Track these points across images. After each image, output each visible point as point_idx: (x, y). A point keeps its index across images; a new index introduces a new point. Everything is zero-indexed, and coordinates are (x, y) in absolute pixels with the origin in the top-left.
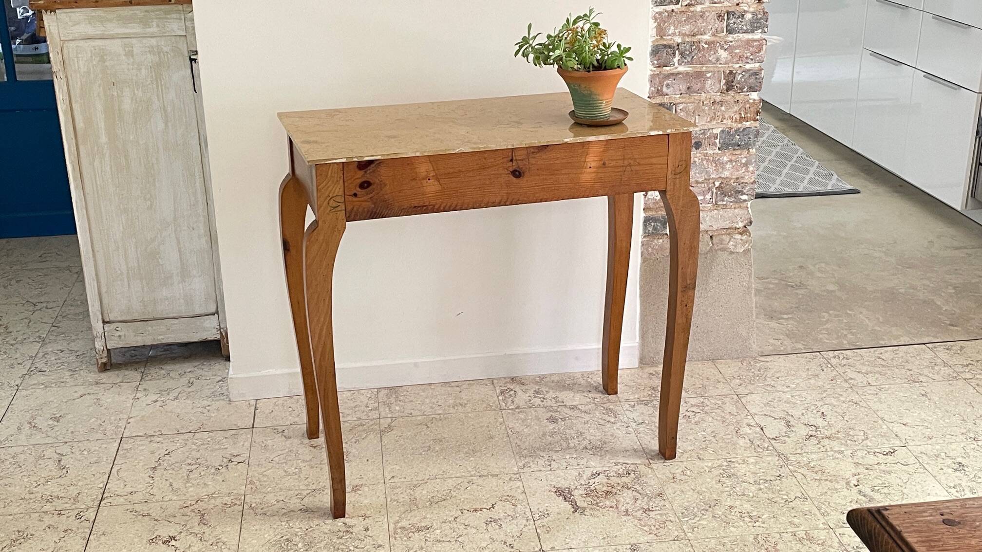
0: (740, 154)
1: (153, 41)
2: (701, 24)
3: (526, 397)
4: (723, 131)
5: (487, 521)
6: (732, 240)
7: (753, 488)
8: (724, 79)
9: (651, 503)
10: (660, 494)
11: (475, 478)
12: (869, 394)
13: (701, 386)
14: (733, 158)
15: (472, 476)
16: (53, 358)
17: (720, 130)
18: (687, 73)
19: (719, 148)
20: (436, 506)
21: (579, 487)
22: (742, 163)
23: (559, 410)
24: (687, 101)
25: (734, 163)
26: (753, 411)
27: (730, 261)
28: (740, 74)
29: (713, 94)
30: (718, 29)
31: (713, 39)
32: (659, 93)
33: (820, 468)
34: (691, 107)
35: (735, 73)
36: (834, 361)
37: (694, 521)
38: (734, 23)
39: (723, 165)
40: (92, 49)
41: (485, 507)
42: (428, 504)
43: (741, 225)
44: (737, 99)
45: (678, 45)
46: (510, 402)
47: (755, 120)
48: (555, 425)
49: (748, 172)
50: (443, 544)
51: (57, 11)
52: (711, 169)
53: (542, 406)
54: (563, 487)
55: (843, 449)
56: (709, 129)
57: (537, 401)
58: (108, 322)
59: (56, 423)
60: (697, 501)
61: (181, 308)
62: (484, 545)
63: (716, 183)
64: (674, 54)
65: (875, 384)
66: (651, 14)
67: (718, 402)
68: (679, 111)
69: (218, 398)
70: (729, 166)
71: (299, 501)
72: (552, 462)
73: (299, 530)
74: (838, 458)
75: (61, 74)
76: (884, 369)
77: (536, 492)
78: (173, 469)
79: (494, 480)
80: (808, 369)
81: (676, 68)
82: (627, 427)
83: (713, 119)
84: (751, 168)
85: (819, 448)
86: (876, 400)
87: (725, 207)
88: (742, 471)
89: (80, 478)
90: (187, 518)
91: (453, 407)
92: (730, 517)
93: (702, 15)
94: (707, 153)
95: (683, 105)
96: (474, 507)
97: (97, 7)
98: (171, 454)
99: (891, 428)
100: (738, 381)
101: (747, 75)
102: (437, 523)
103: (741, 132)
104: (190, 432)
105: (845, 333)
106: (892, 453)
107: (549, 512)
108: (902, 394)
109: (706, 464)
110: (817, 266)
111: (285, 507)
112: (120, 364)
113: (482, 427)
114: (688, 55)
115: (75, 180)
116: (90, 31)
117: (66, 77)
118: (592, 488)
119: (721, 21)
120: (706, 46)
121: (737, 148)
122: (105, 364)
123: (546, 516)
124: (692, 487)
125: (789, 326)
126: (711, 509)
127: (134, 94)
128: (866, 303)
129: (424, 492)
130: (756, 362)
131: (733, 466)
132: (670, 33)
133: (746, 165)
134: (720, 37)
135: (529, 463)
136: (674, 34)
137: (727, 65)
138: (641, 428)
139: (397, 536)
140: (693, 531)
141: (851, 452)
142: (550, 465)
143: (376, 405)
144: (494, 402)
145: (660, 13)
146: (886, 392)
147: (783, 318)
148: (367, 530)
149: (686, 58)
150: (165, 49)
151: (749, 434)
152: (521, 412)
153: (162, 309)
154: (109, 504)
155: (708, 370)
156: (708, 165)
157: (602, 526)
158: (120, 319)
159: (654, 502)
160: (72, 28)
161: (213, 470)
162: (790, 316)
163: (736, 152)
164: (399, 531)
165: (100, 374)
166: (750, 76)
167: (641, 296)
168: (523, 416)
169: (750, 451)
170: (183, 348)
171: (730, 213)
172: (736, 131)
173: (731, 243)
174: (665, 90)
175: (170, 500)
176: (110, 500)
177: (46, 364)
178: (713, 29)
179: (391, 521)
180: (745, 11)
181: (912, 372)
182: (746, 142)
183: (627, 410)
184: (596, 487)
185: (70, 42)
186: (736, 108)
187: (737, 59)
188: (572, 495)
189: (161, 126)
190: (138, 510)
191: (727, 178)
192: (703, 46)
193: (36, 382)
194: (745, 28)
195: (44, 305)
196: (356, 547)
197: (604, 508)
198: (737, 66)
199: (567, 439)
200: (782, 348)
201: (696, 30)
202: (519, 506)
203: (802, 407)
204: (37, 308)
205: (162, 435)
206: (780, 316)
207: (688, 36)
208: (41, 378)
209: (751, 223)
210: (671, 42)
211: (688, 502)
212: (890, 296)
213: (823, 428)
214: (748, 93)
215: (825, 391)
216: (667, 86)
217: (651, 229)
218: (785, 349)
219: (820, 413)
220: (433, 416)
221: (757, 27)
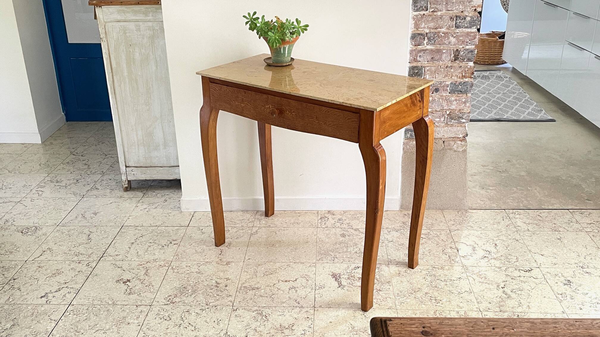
0: (461, 97)
1: (150, 24)
2: (440, 23)
3: (333, 222)
4: (452, 83)
5: (290, 288)
6: (456, 144)
7: (443, 283)
8: (453, 54)
9: (382, 287)
10: (389, 282)
11: (292, 263)
12: (526, 236)
13: (431, 223)
14: (458, 98)
15: (290, 262)
16: (105, 183)
17: (450, 82)
18: (432, 50)
19: (449, 93)
20: (267, 277)
21: (345, 274)
22: (462, 102)
23: (348, 230)
24: (432, 65)
25: (458, 101)
26: (456, 240)
27: (454, 156)
28: (462, 51)
29: (446, 62)
30: (450, 26)
31: (447, 31)
32: (415, 60)
33: (485, 276)
34: (433, 69)
35: (460, 51)
36: (511, 216)
37: (403, 299)
38: (460, 22)
39: (451, 102)
40: (120, 27)
41: (292, 280)
42: (262, 275)
43: (461, 136)
44: (461, 65)
45: (427, 34)
46: (324, 224)
47: (471, 78)
48: (344, 238)
49: (466, 106)
50: (263, 298)
51: (102, 7)
52: (445, 104)
53: (340, 227)
54: (337, 273)
55: (501, 266)
56: (444, 82)
57: (338, 224)
58: (128, 167)
59: (94, 216)
60: (408, 288)
61: (164, 162)
62: (284, 301)
63: (447, 112)
64: (424, 39)
65: (532, 230)
66: (411, 16)
67: (437, 233)
68: (426, 71)
69: (176, 209)
70: (455, 103)
71: (197, 267)
72: (336, 259)
73: (192, 283)
74: (497, 271)
75: (104, 39)
76: (539, 222)
77: (321, 274)
78: (141, 245)
79: (301, 265)
80: (495, 219)
81: (426, 47)
82: (383, 243)
83: (446, 76)
84: (468, 105)
85: (488, 264)
86: (529, 239)
87: (452, 126)
88: (439, 273)
89: (95, 245)
90: (139, 271)
91: (293, 224)
92: (424, 299)
93: (441, 17)
94: (442, 95)
95: (429, 67)
96: (286, 279)
97: (121, 5)
98: (143, 237)
99: (533, 256)
100: (453, 222)
101: (467, 52)
102: (263, 286)
103: (462, 84)
104: (156, 226)
105: (523, 199)
106: (530, 271)
107: (325, 286)
108: (546, 237)
109: (420, 268)
110: (518, 161)
111: (189, 270)
112: (135, 188)
113: (304, 236)
114: (432, 39)
115: (112, 94)
116: (119, 17)
117: (107, 41)
118: (353, 275)
119: (452, 21)
120: (443, 35)
121: (460, 93)
122: (127, 188)
123: (322, 288)
124: (408, 280)
125: (492, 194)
126: (414, 293)
127: (141, 50)
128: (540, 184)
129: (263, 269)
130: (467, 213)
131: (434, 270)
132: (422, 27)
133: (465, 103)
134: (451, 30)
135: (323, 258)
136: (424, 28)
137: (455, 46)
138: (390, 244)
139: (241, 291)
140: (401, 304)
141: (506, 268)
142: (333, 260)
143: (254, 219)
144: (315, 223)
145: (416, 16)
146: (537, 235)
147: (489, 189)
148: (226, 286)
149: (431, 41)
150: (156, 28)
151: (450, 252)
152: (328, 230)
153: (155, 162)
154: (104, 260)
155: (438, 215)
156: (443, 102)
157: (351, 297)
158: (133, 165)
159: (384, 286)
160: (110, 16)
161: (161, 247)
162: (494, 188)
163: (459, 95)
164: (243, 288)
165: (125, 192)
166: (468, 53)
167: (402, 172)
168: (328, 232)
169: (447, 262)
170: (168, 182)
171: (455, 129)
172: (459, 83)
173: (455, 146)
174: (418, 58)
175: (135, 261)
176: (106, 258)
177: (101, 185)
178: (447, 25)
179: (240, 283)
180: (466, 16)
181: (555, 225)
182: (465, 90)
183: (385, 234)
184: (355, 275)
185: (109, 23)
186: (460, 71)
187: (461, 43)
188: (340, 278)
189: (154, 68)
190: (117, 265)
191: (453, 109)
192: (441, 35)
193: (92, 194)
194: (466, 25)
195: (111, 155)
196: (218, 295)
197: (356, 287)
198: (461, 47)
199: (348, 247)
200: (484, 206)
201: (437, 26)
202: (310, 281)
203: (485, 240)
204: (107, 157)
205: (142, 226)
206: (488, 188)
207: (433, 29)
208: (95, 192)
209: (467, 135)
210: (423, 32)
211: (403, 288)
212: (556, 181)
213: (494, 253)
214: (467, 62)
215: (501, 232)
216: (420, 57)
217: (409, 136)
218: (485, 206)
219: (494, 244)
220: (280, 228)
221: (473, 25)
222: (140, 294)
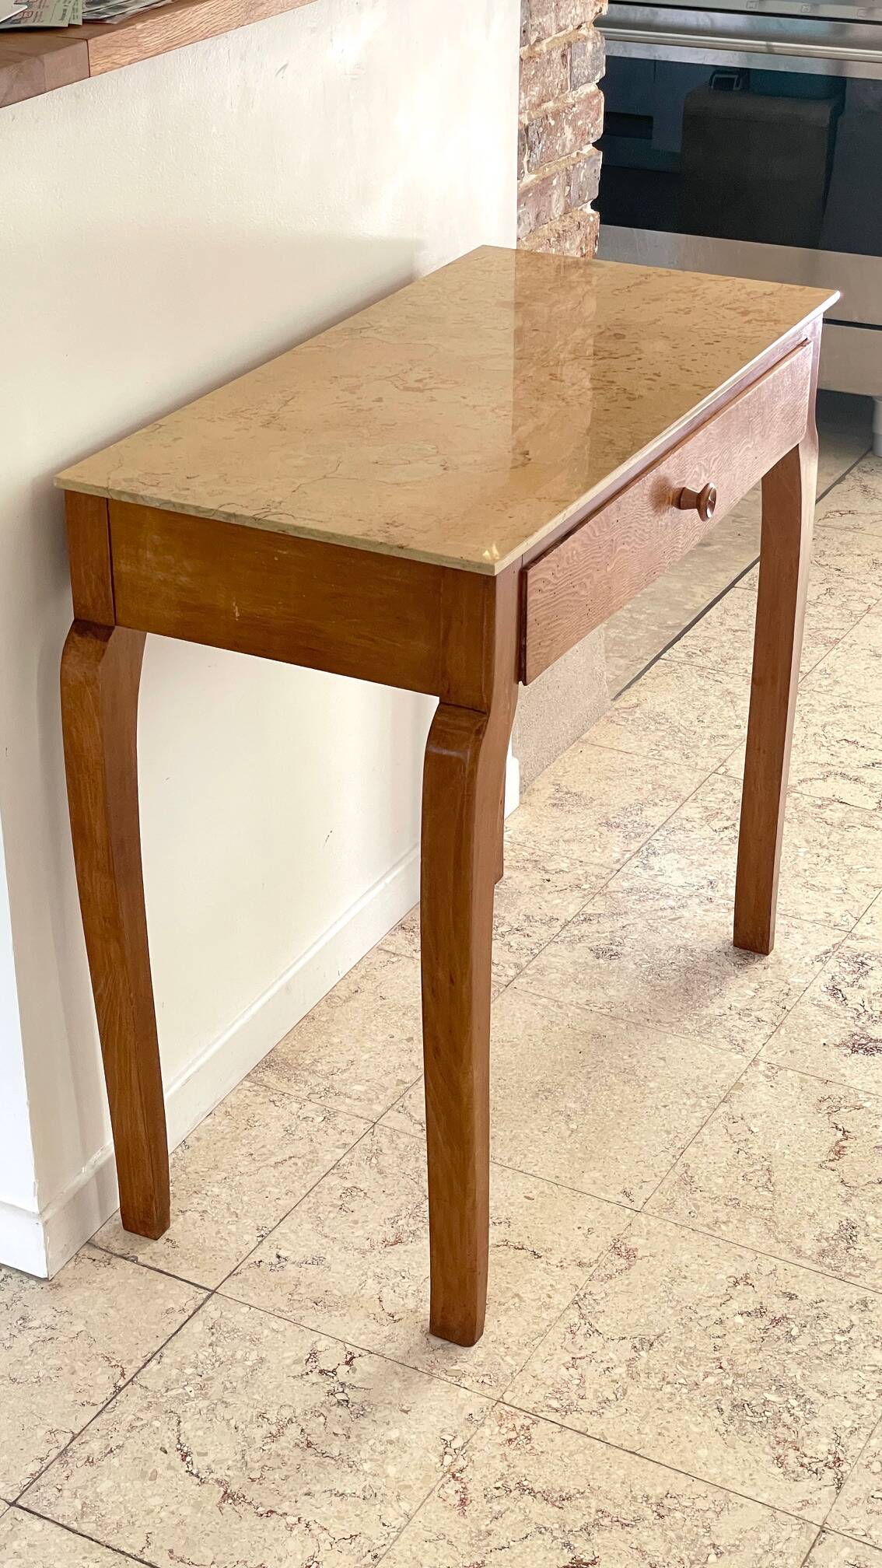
2: (548, 79)
11: (725, 1108)
15: (714, 1109)
18: (536, 187)
28: (582, 169)
30: (563, 84)
38: (578, 67)
44: (578, 220)
45: (527, 130)
54: (846, 1038)
64: (524, 150)
77: (834, 1069)
79: (752, 1093)
93: (549, 58)
96: (825, 1149)
101: (588, 169)
114: (537, 148)
119: (565, 66)
120: (553, 122)
149: (535, 154)
178: (559, 85)
180: (586, 39)
186: (578, 239)
187: (580, 138)
192: (550, 124)
194: (587, 74)
201: (544, 92)
205: (76, 1435)
207: (535, 107)
221: (596, 67)
222: (714, 1546)
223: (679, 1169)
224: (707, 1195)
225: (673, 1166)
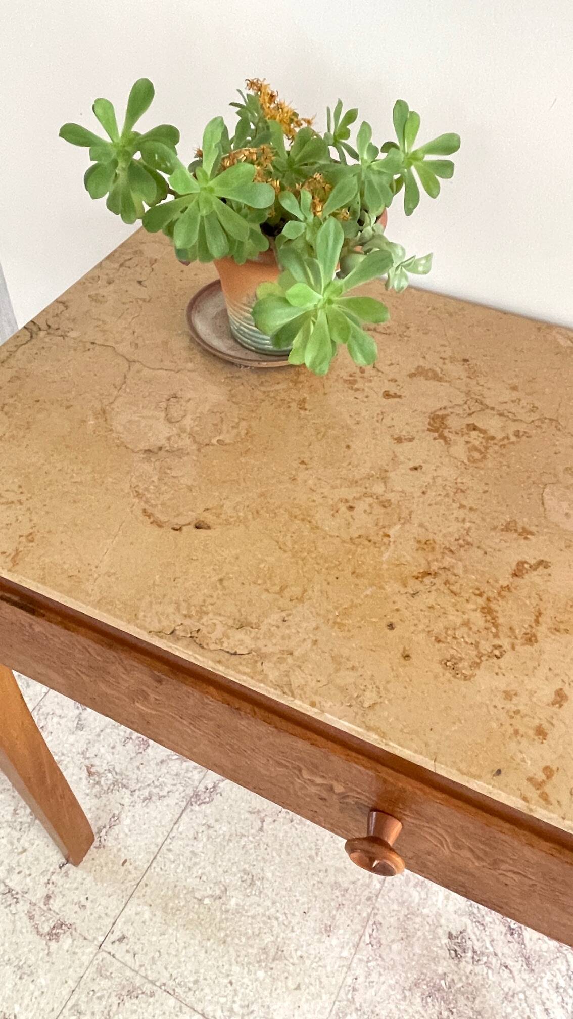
223: (148, 987)
224: (114, 1008)
225: (153, 983)
